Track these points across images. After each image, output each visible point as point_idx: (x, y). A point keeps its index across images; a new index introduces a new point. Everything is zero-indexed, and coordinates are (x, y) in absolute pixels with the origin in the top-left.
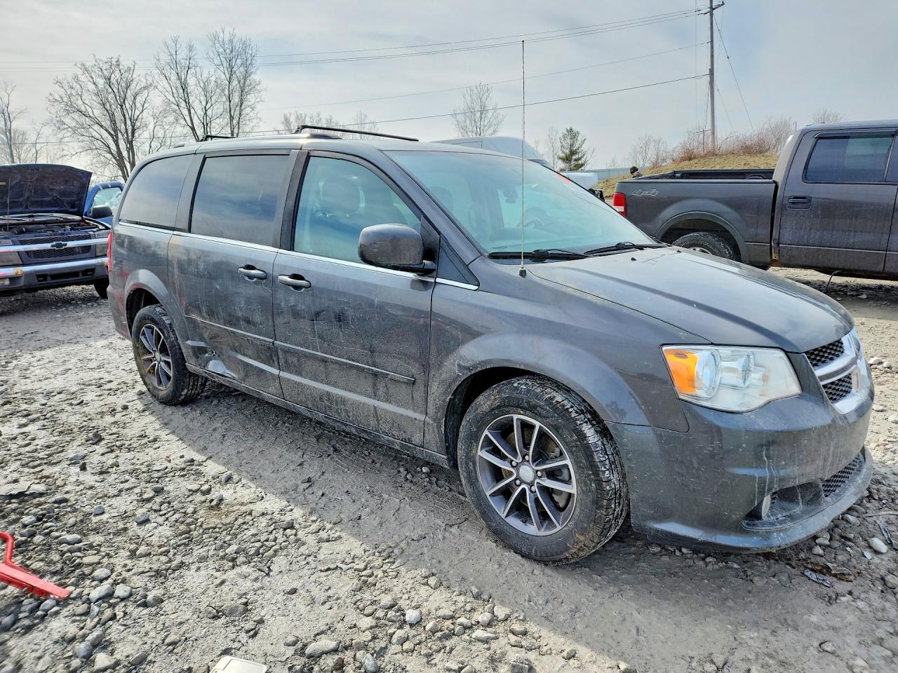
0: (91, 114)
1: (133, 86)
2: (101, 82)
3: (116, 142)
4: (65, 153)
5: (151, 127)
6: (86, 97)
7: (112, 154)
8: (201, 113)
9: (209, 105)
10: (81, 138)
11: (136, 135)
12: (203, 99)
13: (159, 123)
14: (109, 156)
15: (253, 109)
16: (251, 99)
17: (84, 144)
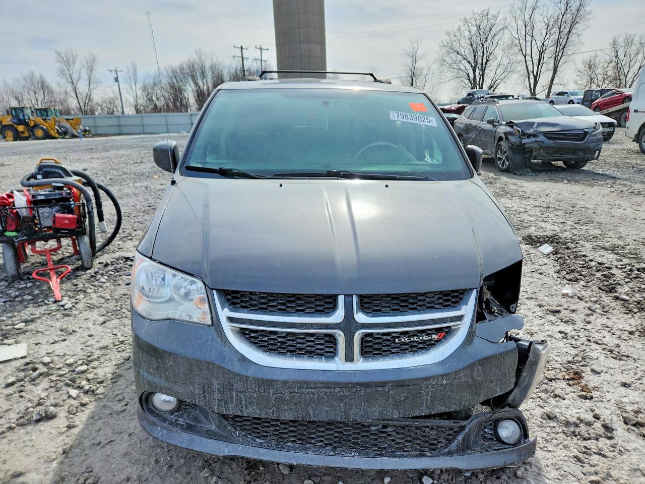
0: (463, 53)
1: (494, 29)
2: (474, 29)
3: (474, 71)
4: (442, 81)
5: (499, 59)
6: (463, 41)
7: (469, 80)
8: (539, 44)
9: (548, 36)
10: (453, 70)
11: (487, 65)
12: (544, 32)
13: (506, 54)
14: (467, 81)
15: (579, 36)
16: (578, 28)
17: (454, 74)
